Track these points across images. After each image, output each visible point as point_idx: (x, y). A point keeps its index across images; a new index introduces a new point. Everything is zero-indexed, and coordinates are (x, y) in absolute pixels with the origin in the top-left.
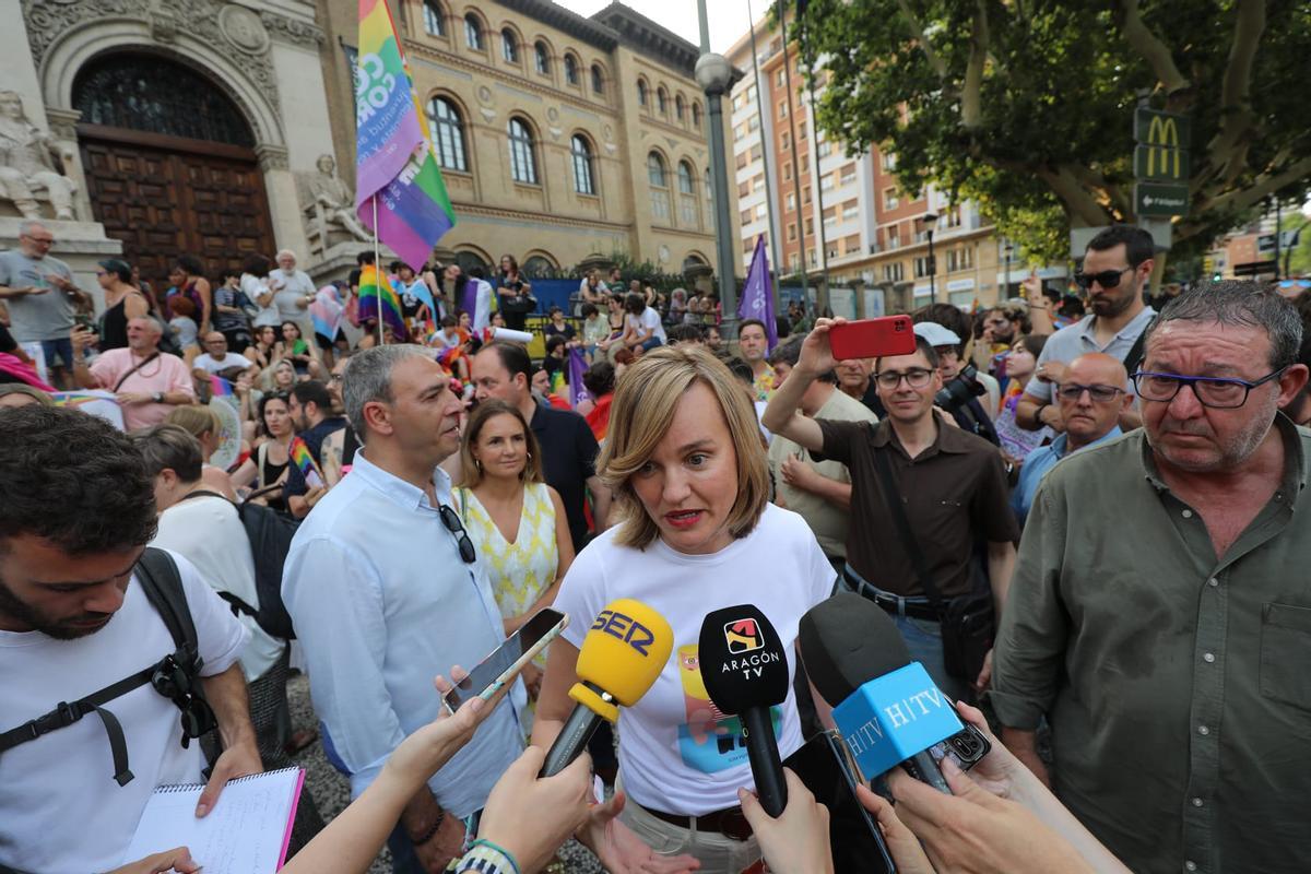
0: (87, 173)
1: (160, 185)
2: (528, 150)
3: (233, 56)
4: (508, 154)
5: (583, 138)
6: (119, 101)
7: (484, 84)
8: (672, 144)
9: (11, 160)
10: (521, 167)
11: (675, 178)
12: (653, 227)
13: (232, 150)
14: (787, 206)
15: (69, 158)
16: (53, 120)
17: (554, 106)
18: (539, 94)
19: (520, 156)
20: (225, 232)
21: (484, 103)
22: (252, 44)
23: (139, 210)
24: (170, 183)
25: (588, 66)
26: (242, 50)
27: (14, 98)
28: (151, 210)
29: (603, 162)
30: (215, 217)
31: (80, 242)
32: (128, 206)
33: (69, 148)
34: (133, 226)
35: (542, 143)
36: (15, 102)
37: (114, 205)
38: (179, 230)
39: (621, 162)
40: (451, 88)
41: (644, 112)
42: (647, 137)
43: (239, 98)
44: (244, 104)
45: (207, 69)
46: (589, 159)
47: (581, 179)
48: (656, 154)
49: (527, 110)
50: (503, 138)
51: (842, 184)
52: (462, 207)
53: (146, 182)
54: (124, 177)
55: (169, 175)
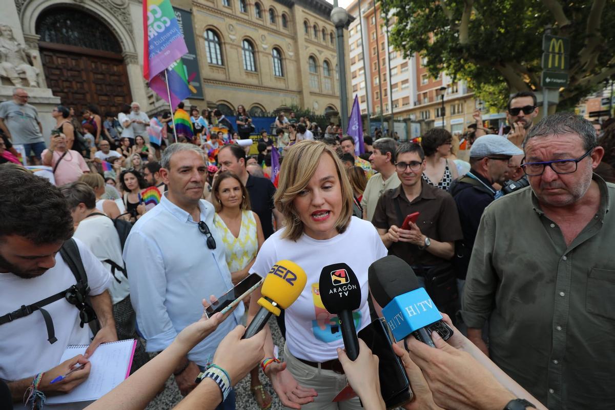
0: (44, 65)
1: (78, 71)
2: (252, 55)
3: (111, 9)
4: (242, 57)
5: (278, 49)
6: (58, 30)
7: (231, 23)
8: (320, 52)
9: (8, 58)
10: (248, 63)
11: (322, 69)
12: (311, 93)
13: (111, 54)
14: (374, 82)
15: (35, 58)
16: (27, 40)
17: (263, 34)
18: (257, 28)
19: (248, 58)
20: (109, 94)
21: (232, 33)
22: (120, 3)
23: (68, 83)
24: (82, 70)
25: (280, 14)
26: (116, 6)
27: (8, 29)
28: (74, 83)
29: (287, 61)
30: (104, 86)
31: (41, 98)
32: (63, 81)
33: (35, 53)
34: (66, 90)
35: (258, 52)
36: (9, 31)
37: (57, 81)
38: (87, 92)
39: (296, 61)
40: (215, 25)
41: (307, 37)
42: (307, 50)
43: (114, 29)
44: (117, 32)
45: (99, 15)
46: (281, 60)
47: (277, 69)
48: (312, 58)
49: (251, 36)
50: (240, 49)
51: (402, 72)
52: (220, 83)
53: (71, 70)
54: (61, 67)
55: (82, 66)
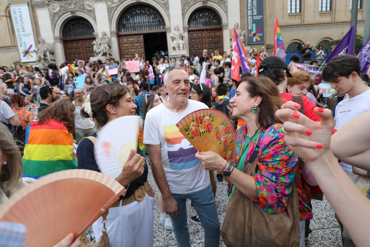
0: (189, 38)
1: (202, 38)
6: (196, 20)
10: (324, 5)
13: (216, 26)
16: (184, 29)
20: (213, 48)
28: (199, 45)
32: (195, 44)
34: (196, 49)
37: (193, 45)
43: (219, 13)
52: (295, 26)
53: (199, 38)
54: (195, 38)
55: (204, 36)
